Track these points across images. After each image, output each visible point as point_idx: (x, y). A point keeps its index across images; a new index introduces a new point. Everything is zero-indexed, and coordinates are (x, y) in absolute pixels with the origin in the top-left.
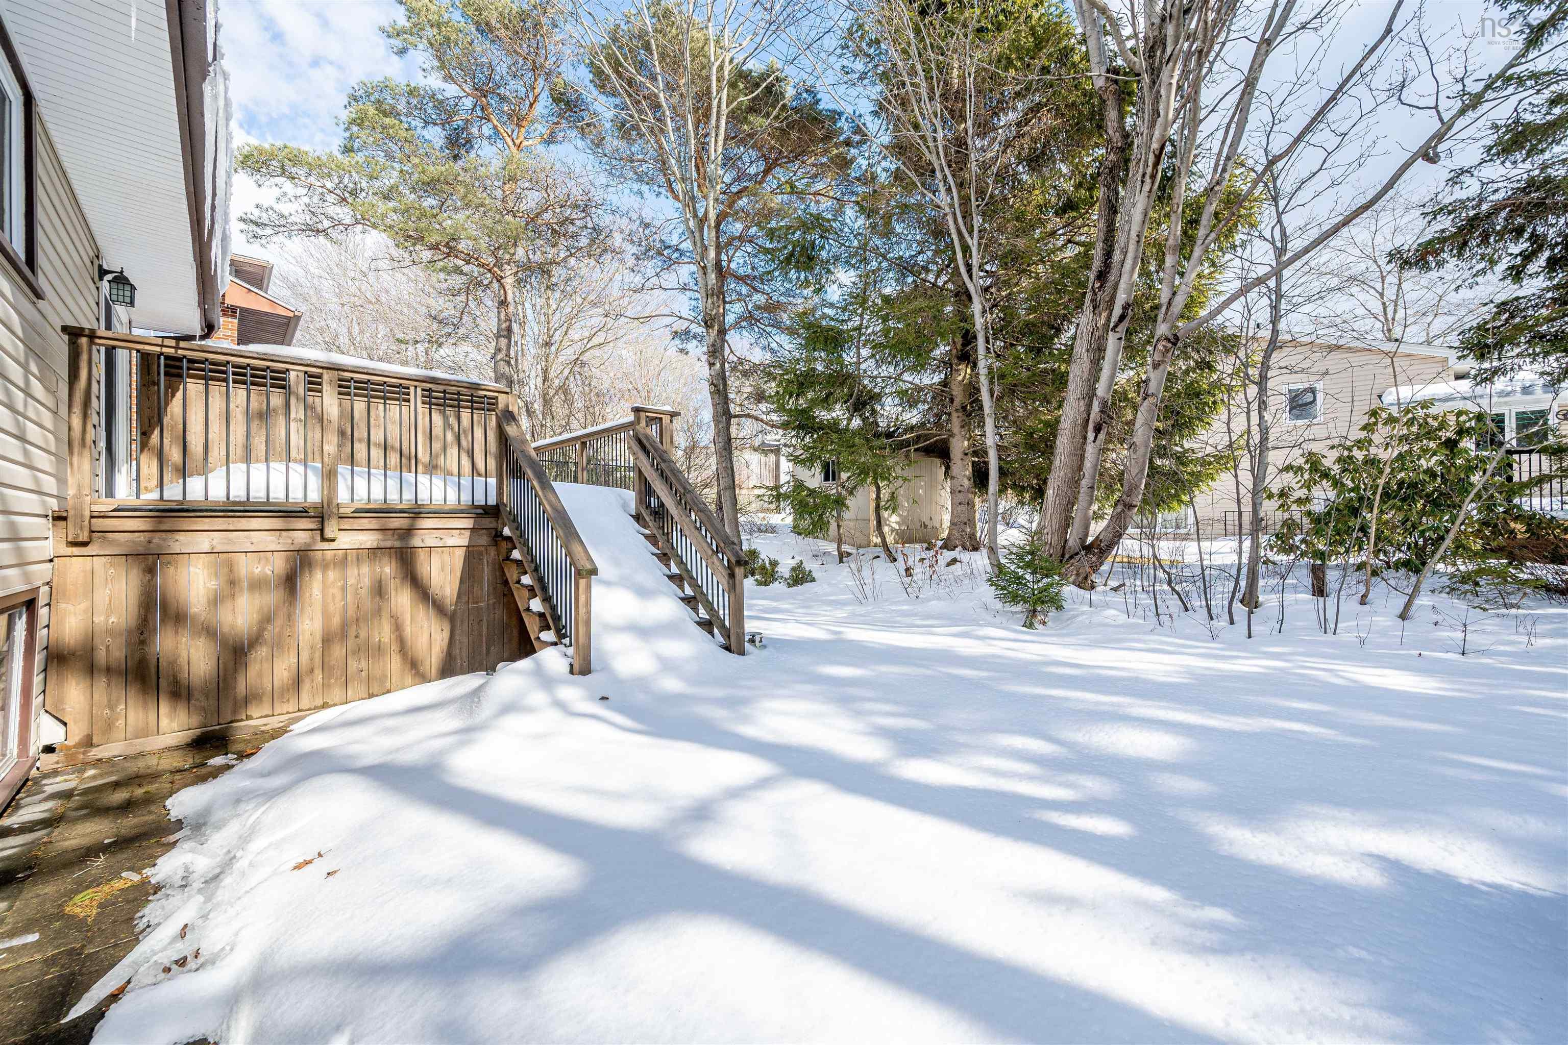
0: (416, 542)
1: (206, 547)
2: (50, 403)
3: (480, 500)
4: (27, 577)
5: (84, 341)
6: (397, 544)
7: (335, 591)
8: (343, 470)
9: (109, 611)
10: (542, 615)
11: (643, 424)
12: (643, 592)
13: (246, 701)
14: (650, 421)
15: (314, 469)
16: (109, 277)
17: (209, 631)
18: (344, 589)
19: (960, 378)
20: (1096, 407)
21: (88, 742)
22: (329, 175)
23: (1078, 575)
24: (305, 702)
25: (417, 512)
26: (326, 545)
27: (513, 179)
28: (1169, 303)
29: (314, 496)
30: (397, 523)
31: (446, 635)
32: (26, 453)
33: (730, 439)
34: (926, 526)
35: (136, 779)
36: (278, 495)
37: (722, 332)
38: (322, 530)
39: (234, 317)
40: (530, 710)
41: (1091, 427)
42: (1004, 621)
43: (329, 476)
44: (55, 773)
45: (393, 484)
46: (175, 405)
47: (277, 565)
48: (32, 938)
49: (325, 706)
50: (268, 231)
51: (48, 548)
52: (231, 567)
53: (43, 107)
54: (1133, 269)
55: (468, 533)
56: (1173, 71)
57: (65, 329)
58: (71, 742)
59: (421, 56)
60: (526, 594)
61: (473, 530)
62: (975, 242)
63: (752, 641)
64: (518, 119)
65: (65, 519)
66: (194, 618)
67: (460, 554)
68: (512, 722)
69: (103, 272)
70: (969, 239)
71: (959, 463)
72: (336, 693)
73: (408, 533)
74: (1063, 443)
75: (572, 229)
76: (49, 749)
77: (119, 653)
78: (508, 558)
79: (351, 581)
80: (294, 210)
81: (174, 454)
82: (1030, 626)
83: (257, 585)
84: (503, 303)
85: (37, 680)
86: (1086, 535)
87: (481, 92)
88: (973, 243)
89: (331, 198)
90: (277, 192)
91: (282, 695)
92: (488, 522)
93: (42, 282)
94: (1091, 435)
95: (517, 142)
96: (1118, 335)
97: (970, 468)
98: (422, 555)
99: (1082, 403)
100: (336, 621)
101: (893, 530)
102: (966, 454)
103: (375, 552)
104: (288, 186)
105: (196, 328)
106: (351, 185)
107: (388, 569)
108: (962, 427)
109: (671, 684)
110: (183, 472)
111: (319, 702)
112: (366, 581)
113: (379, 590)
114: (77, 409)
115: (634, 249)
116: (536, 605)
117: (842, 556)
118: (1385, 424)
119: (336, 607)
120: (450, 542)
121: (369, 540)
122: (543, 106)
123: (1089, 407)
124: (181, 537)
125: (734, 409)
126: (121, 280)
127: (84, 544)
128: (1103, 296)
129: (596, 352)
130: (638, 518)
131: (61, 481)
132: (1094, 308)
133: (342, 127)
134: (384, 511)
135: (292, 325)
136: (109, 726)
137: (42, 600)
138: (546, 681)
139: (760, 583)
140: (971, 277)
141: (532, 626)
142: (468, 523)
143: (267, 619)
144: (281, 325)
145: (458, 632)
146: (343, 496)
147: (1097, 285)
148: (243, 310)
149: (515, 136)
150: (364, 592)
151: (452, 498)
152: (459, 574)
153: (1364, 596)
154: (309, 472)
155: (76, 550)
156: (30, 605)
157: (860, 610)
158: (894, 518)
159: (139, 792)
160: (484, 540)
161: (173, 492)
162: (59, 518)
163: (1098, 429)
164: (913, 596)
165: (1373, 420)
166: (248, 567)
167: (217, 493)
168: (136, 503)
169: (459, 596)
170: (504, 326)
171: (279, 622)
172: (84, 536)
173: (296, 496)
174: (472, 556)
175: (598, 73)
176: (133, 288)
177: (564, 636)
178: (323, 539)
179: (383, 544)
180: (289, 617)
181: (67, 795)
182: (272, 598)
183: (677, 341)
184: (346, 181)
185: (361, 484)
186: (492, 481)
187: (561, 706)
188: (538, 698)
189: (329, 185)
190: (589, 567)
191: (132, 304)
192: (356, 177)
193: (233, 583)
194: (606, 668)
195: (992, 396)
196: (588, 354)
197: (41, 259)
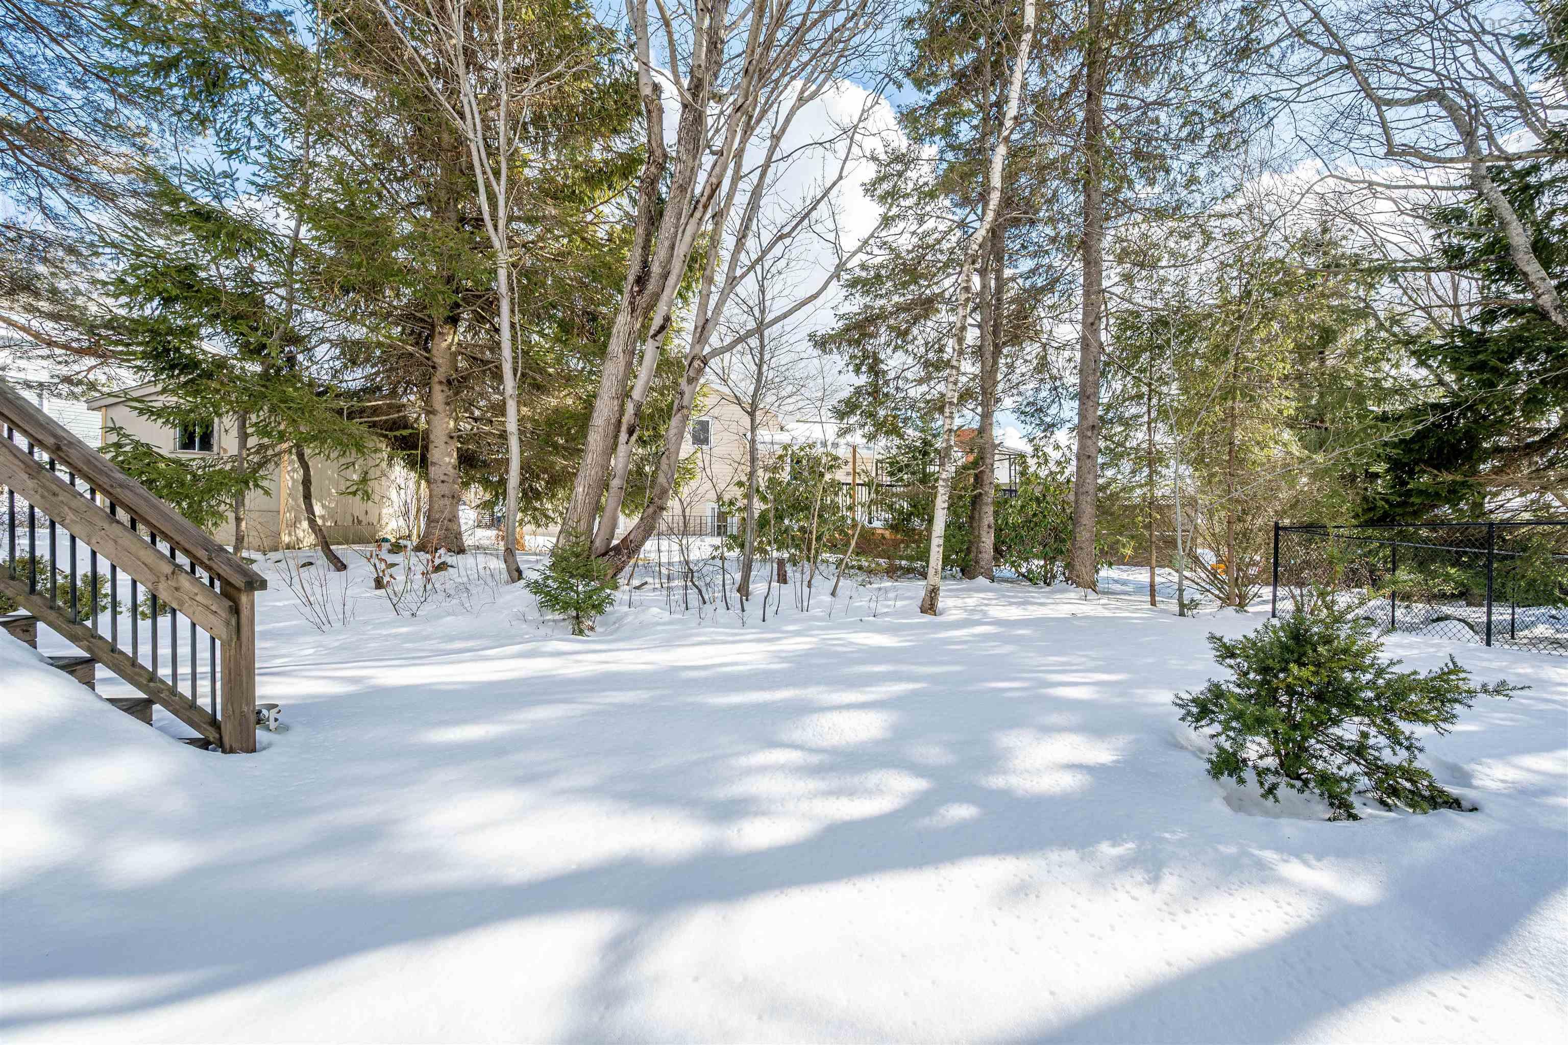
19: (444, 345)
20: (630, 408)
28: (703, 327)
34: (360, 522)
41: (624, 428)
42: (549, 632)
62: (503, 190)
70: (496, 188)
71: (442, 446)
74: (595, 439)
82: (581, 632)
86: (612, 537)
88: (500, 189)
94: (623, 437)
96: (657, 344)
97: (455, 454)
99: (616, 402)
102: (452, 438)
108: (448, 404)
123: (623, 407)
128: (642, 301)
140: (496, 229)
147: (636, 289)
163: (631, 431)
195: (515, 375)
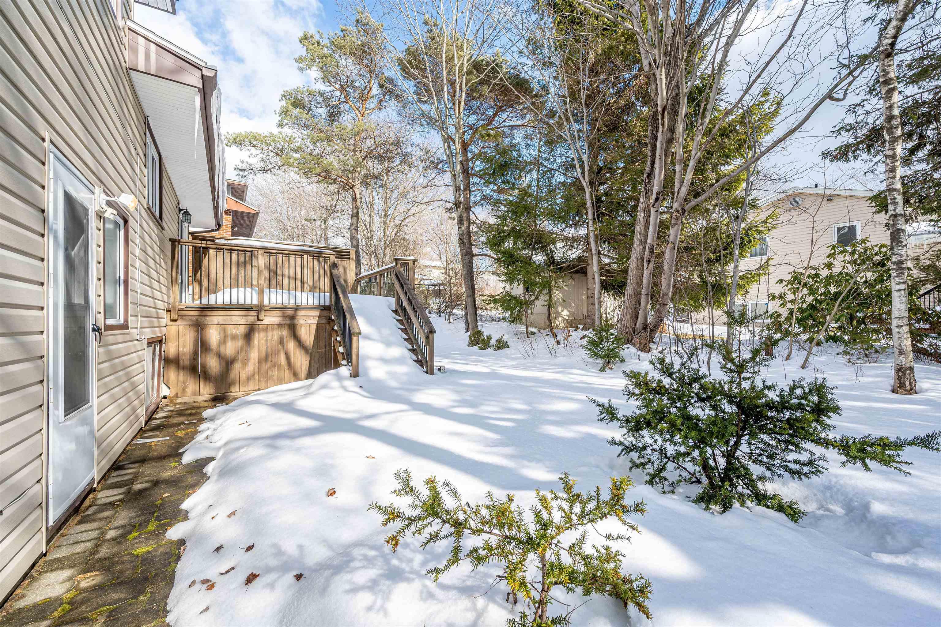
0: (296, 322)
1: (216, 323)
2: (165, 268)
3: (322, 303)
4: (161, 332)
5: (177, 243)
6: (288, 322)
7: (263, 342)
8: (267, 290)
9: (184, 346)
10: (343, 353)
11: (399, 266)
12: (388, 344)
13: (230, 385)
14: (402, 265)
15: (255, 290)
16: (182, 212)
17: (218, 354)
18: (266, 341)
20: (647, 248)
21: (177, 396)
22: (270, 144)
23: (640, 343)
24: (251, 388)
25: (297, 309)
26: (259, 323)
27: (358, 134)
28: (678, 191)
29: (255, 302)
30: (290, 313)
31: (308, 363)
32: (150, 282)
33: (472, 268)
35: (193, 408)
36: (241, 301)
37: (468, 209)
38: (258, 316)
39: (230, 215)
40: (332, 388)
41: (645, 260)
43: (261, 293)
44: (167, 406)
45: (286, 296)
46: (206, 261)
47: (241, 330)
48: (168, 438)
49: (259, 389)
50: (246, 173)
51: (164, 322)
52: (224, 331)
53: (164, 160)
54: (660, 173)
55: (317, 318)
56: (661, 72)
57: (170, 240)
58: (171, 395)
59: (315, 73)
60: (338, 344)
61: (319, 317)
63: (440, 370)
64: (363, 98)
65: (170, 311)
66: (212, 350)
67: (314, 327)
68: (324, 392)
69: (180, 210)
72: (263, 384)
73: (293, 317)
74: (632, 270)
75: (391, 155)
76: (165, 397)
77: (187, 363)
78: (333, 329)
79: (269, 338)
80: (256, 162)
81: (205, 282)
82: (604, 370)
83: (234, 337)
84: (354, 199)
85: (162, 370)
86: (646, 321)
87: (343, 88)
89: (272, 154)
90: (248, 153)
91: (243, 384)
92: (326, 313)
93: (164, 225)
94: (645, 265)
95: (362, 112)
96: (656, 209)
98: (298, 327)
99: (641, 247)
100: (263, 355)
101: (564, 320)
103: (280, 325)
104: (253, 150)
105: (214, 226)
106: (281, 147)
107: (285, 332)
109: (393, 384)
110: (209, 292)
111: (257, 388)
112: (275, 338)
113: (281, 341)
114: (174, 270)
115: (423, 165)
116: (341, 349)
117: (529, 335)
118: (839, 254)
119: (263, 349)
120: (309, 322)
121: (277, 320)
122: (376, 90)
123: (644, 248)
124: (208, 318)
125: (475, 250)
126: (186, 213)
127: (176, 321)
128: (649, 187)
129: (412, 218)
130: (396, 312)
131: (169, 297)
132: (646, 194)
133: (278, 115)
134: (283, 308)
135: (255, 216)
136: (184, 390)
137: (163, 341)
138: (340, 378)
139: (481, 349)
141: (340, 357)
142: (317, 313)
143: (239, 353)
144: (251, 217)
145: (313, 362)
146: (266, 302)
147: (647, 181)
148: (234, 211)
149: (360, 109)
150: (275, 343)
151: (310, 303)
152: (313, 336)
153: (789, 356)
154: (253, 292)
155: (173, 323)
156: (160, 341)
157: (523, 361)
158: (565, 313)
159: (194, 411)
160: (324, 321)
161: (205, 301)
162: (168, 311)
163: (649, 262)
164: (553, 355)
165: (833, 251)
166: (231, 330)
167: (220, 301)
168: (192, 305)
169: (313, 346)
170: (355, 211)
171: (243, 353)
172: (176, 317)
173: (248, 302)
174: (319, 328)
175: (404, 69)
176: (191, 216)
177: (351, 362)
178: (259, 320)
179: (282, 322)
180: (246, 352)
181: (172, 411)
182: (240, 343)
183: (448, 214)
184: (278, 145)
185: (273, 296)
186: (328, 294)
187: (345, 389)
188: (336, 384)
189: (270, 148)
190: (357, 331)
191: (190, 222)
192: (282, 143)
193: (226, 336)
194: (366, 374)
196: (407, 220)
197: (164, 216)
